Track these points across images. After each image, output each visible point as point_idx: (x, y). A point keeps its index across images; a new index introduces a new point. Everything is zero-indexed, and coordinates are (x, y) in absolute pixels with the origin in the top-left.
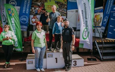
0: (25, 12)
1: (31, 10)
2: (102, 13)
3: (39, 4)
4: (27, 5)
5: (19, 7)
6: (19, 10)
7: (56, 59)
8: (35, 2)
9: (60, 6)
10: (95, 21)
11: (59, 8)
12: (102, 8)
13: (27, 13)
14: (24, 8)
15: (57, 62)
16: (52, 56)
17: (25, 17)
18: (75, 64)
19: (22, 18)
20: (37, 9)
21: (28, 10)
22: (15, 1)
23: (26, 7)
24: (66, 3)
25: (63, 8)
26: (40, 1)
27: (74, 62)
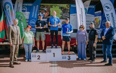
0: (34, 16)
1: (38, 15)
2: (101, 16)
3: (46, 9)
4: (35, 11)
5: (29, 13)
6: (29, 15)
7: (54, 54)
8: (42, 8)
9: (63, 11)
10: (95, 23)
11: (63, 12)
12: (100, 12)
13: (35, 17)
14: (33, 13)
15: (54, 56)
16: (51, 51)
17: (34, 21)
18: (69, 59)
19: (31, 22)
20: (44, 13)
21: (36, 15)
22: (26, 7)
23: (35, 12)
24: (69, 8)
25: (67, 12)
26: (47, 7)
27: (68, 57)
